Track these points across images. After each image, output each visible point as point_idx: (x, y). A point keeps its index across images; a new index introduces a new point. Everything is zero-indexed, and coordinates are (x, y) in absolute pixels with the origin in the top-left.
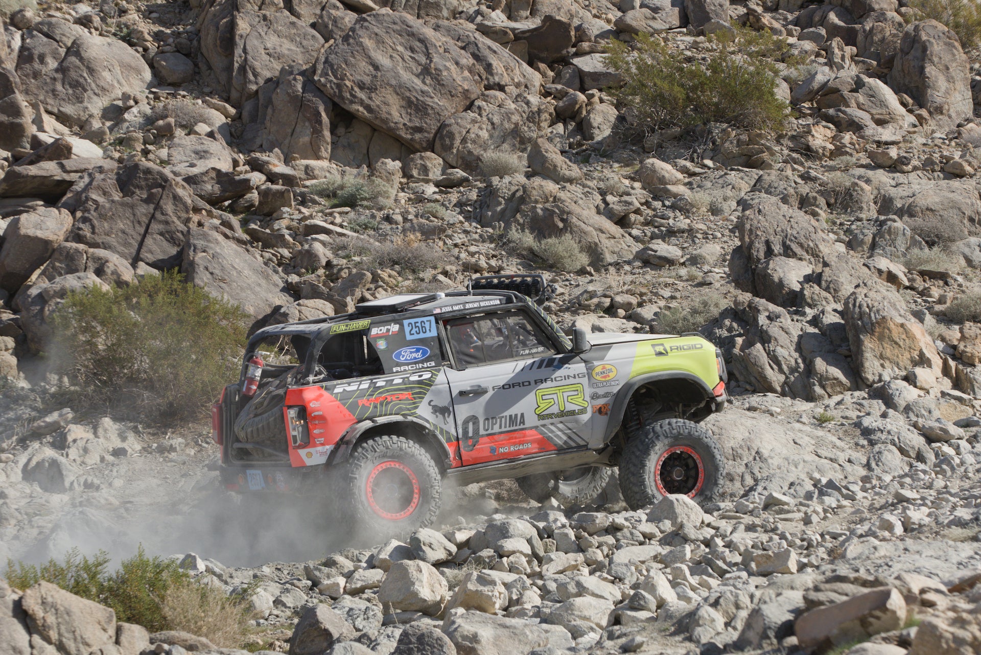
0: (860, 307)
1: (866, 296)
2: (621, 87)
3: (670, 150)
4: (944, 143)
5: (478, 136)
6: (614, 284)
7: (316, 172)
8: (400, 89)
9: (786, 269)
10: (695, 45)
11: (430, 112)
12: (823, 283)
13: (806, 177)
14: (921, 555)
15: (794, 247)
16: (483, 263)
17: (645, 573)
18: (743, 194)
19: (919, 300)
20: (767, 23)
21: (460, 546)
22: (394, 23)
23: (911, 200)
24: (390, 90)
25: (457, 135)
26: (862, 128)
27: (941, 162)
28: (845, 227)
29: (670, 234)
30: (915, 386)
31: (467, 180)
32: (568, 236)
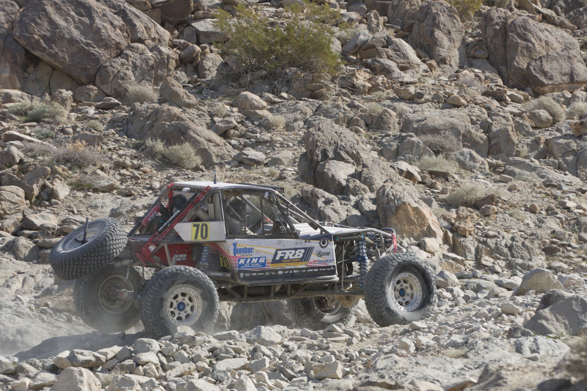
0: (388, 195)
1: (392, 188)
2: (225, 42)
3: (258, 85)
4: (447, 84)
5: (125, 74)
6: (218, 178)
7: (13, 98)
8: (72, 42)
9: (337, 169)
10: (277, 15)
11: (93, 57)
12: (362, 179)
13: (352, 106)
14: (427, 367)
15: (343, 153)
16: (128, 162)
17: (237, 377)
18: (308, 117)
19: (428, 191)
23: (424, 122)
25: (111, 74)
26: (391, 73)
27: (444, 97)
28: (378, 141)
29: (257, 144)
30: (425, 250)
31: (118, 104)
32: (187, 144)
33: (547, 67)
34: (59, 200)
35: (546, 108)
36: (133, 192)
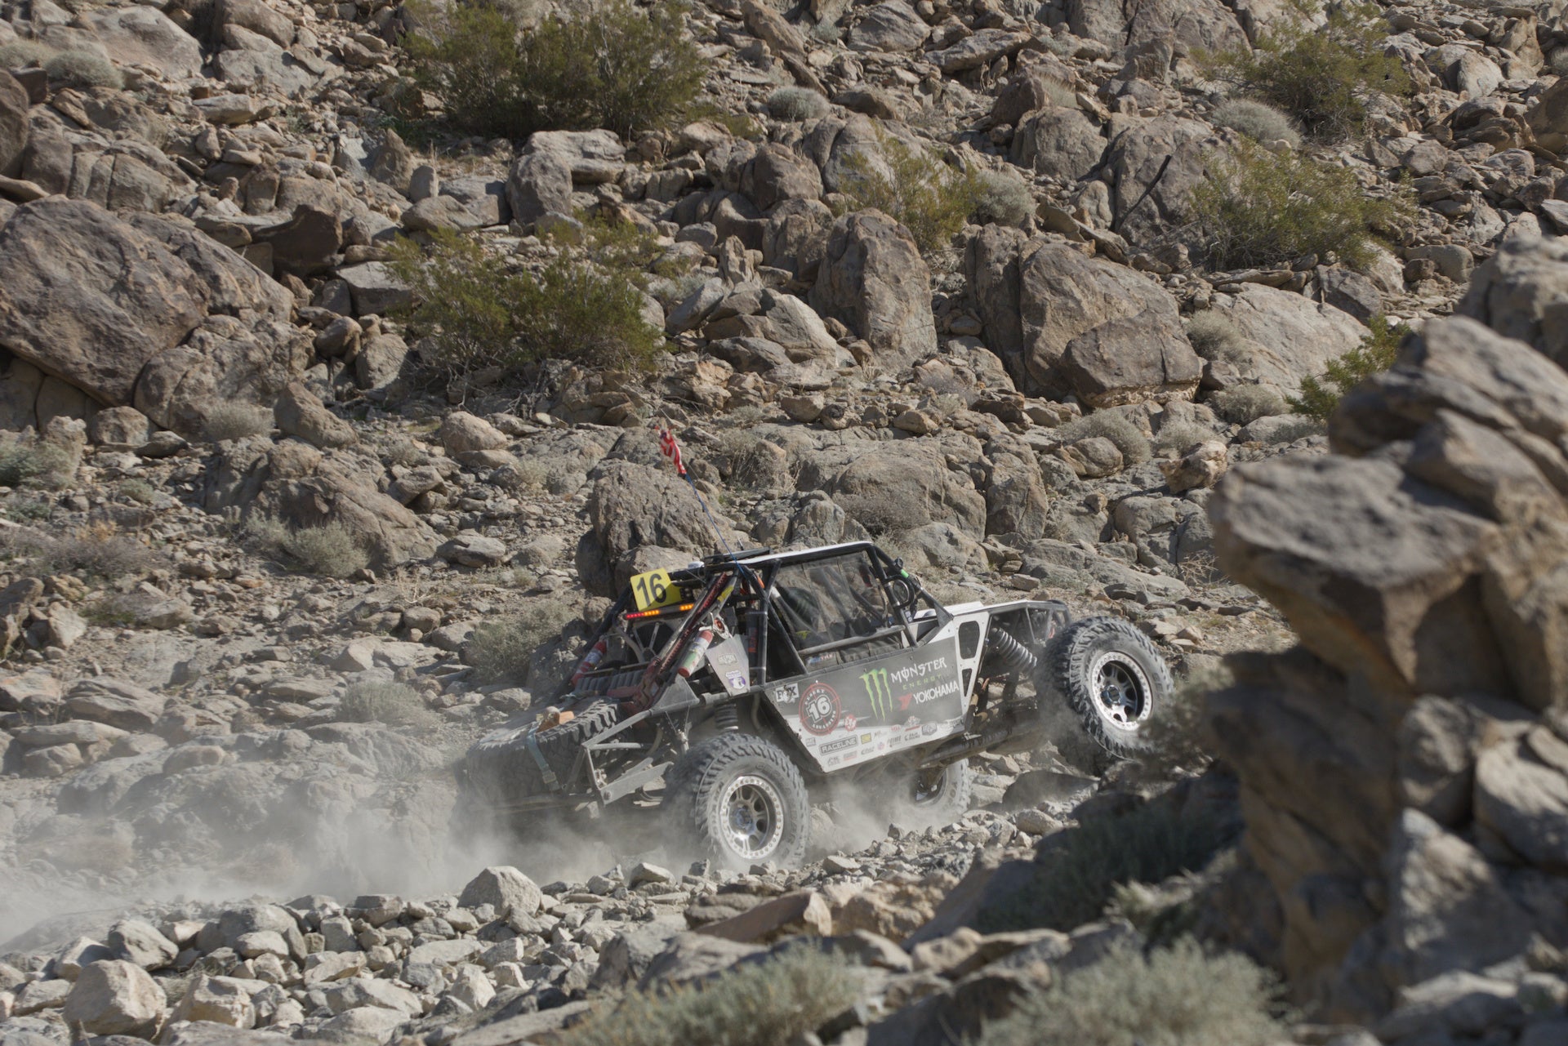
2: (413, 309)
3: (485, 397)
4: (894, 389)
5: (200, 382)
6: (405, 594)
8: (82, 314)
9: (660, 564)
10: (522, 249)
11: (128, 346)
15: (673, 531)
16: (209, 564)
17: (456, 977)
18: (595, 462)
20: (628, 216)
21: (183, 945)
22: (73, 216)
23: (846, 468)
24: (67, 315)
25: (168, 382)
27: (889, 414)
28: (748, 509)
29: (489, 520)
31: (183, 446)
32: (335, 525)
33: (1109, 349)
34: (63, 648)
35: (1105, 432)
36: (221, 627)
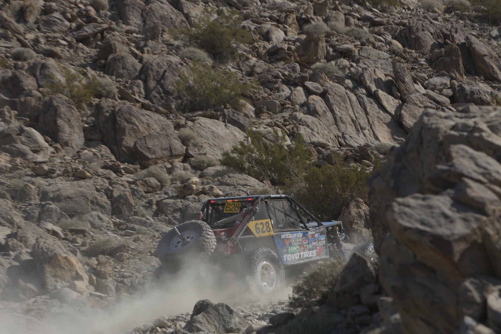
0: (42, 248)
1: (45, 243)
4: (72, 162)
12: (18, 238)
19: (71, 245)
23: (58, 193)
26: (25, 155)
27: (72, 171)
28: (23, 209)
30: (76, 291)
33: (150, 144)
35: (153, 175)
